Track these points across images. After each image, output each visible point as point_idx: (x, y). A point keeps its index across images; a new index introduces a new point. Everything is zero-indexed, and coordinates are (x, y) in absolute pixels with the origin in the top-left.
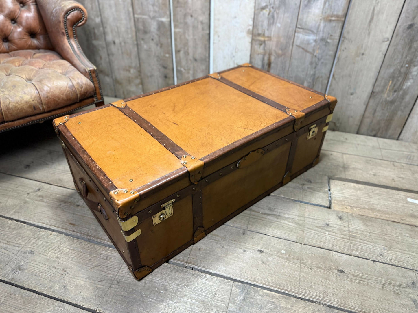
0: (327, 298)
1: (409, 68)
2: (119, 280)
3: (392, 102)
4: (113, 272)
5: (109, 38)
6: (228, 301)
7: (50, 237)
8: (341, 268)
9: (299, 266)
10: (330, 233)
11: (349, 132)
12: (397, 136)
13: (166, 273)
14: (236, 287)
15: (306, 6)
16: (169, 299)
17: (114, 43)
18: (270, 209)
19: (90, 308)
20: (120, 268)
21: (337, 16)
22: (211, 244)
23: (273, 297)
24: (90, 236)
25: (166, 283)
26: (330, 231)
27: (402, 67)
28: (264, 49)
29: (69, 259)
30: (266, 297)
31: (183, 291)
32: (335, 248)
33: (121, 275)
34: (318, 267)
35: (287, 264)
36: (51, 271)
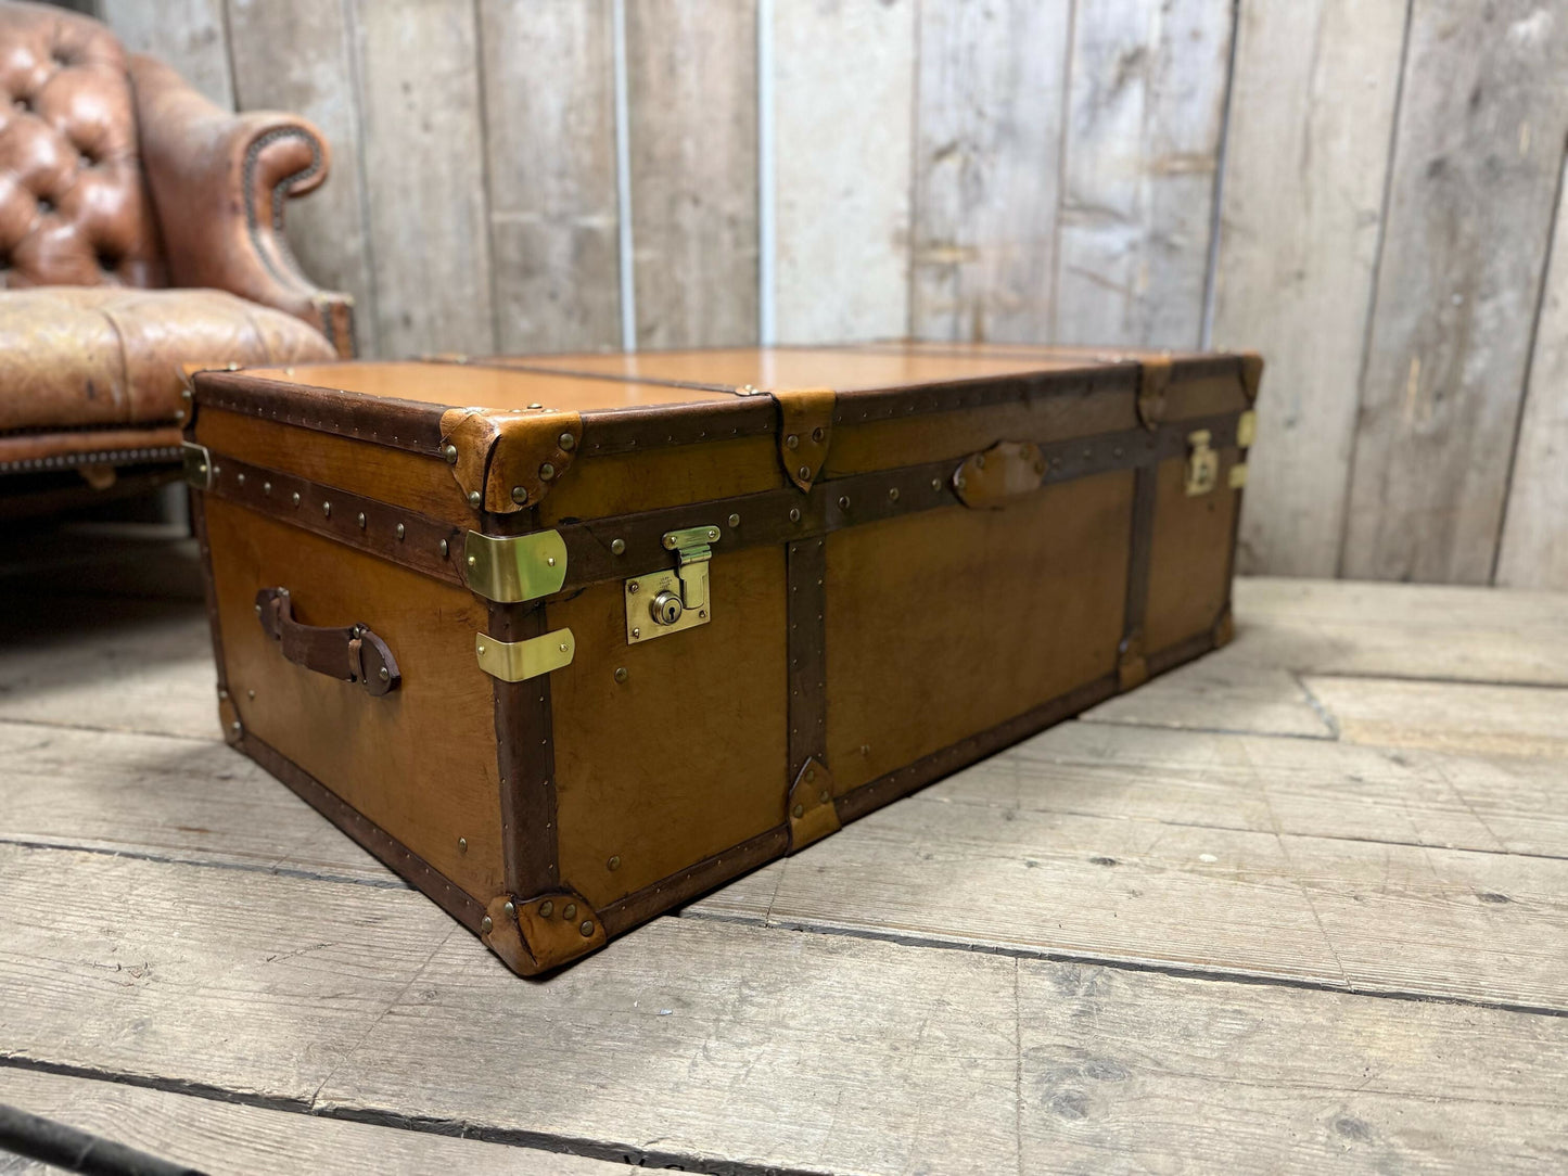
0: (1482, 983)
1: (1465, 308)
2: (431, 987)
3: (1438, 439)
4: (400, 964)
5: (391, 304)
6: (1012, 1023)
7: (79, 868)
8: (1486, 890)
9: (1300, 892)
10: (1379, 800)
11: (1309, 575)
12: (1486, 573)
13: (677, 950)
14: (1036, 974)
15: (1085, 134)
16: (709, 1036)
17: (407, 321)
18: (1094, 752)
19: (276, 1093)
20: (439, 948)
21: (1192, 157)
22: (871, 851)
23: (1226, 996)
24: (280, 860)
25: (680, 982)
26: (1378, 795)
27: (1441, 305)
28: (957, 292)
29: (168, 934)
30: (1192, 997)
31: (774, 1002)
32: (1427, 838)
33: (441, 969)
34: (1384, 891)
35: (1240, 889)
36: (65, 977)
